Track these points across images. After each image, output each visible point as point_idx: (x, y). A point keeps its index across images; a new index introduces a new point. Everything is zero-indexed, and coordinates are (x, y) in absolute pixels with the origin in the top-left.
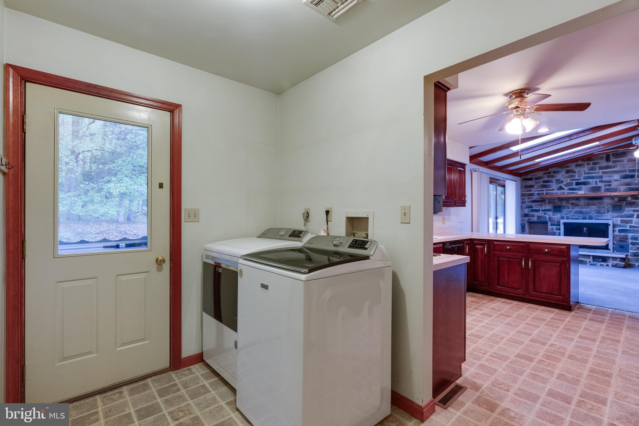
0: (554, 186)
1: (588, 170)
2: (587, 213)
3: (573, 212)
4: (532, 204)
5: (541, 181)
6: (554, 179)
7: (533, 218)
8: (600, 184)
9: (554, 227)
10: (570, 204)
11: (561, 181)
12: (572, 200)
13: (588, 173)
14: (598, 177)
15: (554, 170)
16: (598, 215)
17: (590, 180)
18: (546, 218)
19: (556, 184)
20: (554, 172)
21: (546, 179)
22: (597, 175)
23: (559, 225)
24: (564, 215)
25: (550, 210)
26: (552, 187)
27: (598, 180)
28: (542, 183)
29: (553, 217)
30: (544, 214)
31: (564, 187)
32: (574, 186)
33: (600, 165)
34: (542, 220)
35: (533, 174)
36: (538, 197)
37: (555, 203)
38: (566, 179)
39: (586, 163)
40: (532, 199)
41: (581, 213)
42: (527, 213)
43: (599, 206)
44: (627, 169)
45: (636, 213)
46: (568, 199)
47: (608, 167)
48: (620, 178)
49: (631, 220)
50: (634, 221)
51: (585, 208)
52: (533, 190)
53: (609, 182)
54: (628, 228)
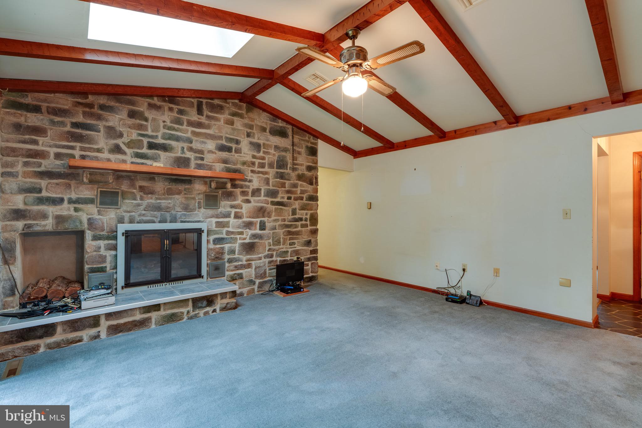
0: (102, 141)
2: (168, 210)
3: (142, 208)
4: (40, 181)
5: (68, 120)
6: (101, 125)
7: (43, 223)
8: (188, 154)
9: (102, 243)
10: (135, 189)
11: (118, 133)
12: (140, 180)
13: (169, 128)
14: (186, 140)
15: (101, 102)
16: (185, 213)
17: (173, 143)
18: (81, 222)
19: (107, 138)
20: (102, 107)
21: (80, 119)
22: (184, 135)
23: (115, 238)
24: (124, 214)
25: (91, 201)
26: (96, 143)
27: (186, 145)
28: (68, 128)
29: (100, 219)
30: (76, 210)
31: (124, 147)
32: (145, 150)
33: (189, 118)
34: (70, 226)
35: (42, 96)
36: (58, 162)
37: (106, 183)
38: (129, 129)
39: (166, 105)
40: (40, 166)
41: (158, 208)
42: (21, 207)
43: (186, 196)
44: (224, 135)
45: (233, 211)
46: (133, 178)
47: (200, 125)
48: (216, 149)
49: (228, 222)
50: (231, 223)
51: (164, 199)
52: (41, 143)
53: (201, 152)
54: (224, 236)
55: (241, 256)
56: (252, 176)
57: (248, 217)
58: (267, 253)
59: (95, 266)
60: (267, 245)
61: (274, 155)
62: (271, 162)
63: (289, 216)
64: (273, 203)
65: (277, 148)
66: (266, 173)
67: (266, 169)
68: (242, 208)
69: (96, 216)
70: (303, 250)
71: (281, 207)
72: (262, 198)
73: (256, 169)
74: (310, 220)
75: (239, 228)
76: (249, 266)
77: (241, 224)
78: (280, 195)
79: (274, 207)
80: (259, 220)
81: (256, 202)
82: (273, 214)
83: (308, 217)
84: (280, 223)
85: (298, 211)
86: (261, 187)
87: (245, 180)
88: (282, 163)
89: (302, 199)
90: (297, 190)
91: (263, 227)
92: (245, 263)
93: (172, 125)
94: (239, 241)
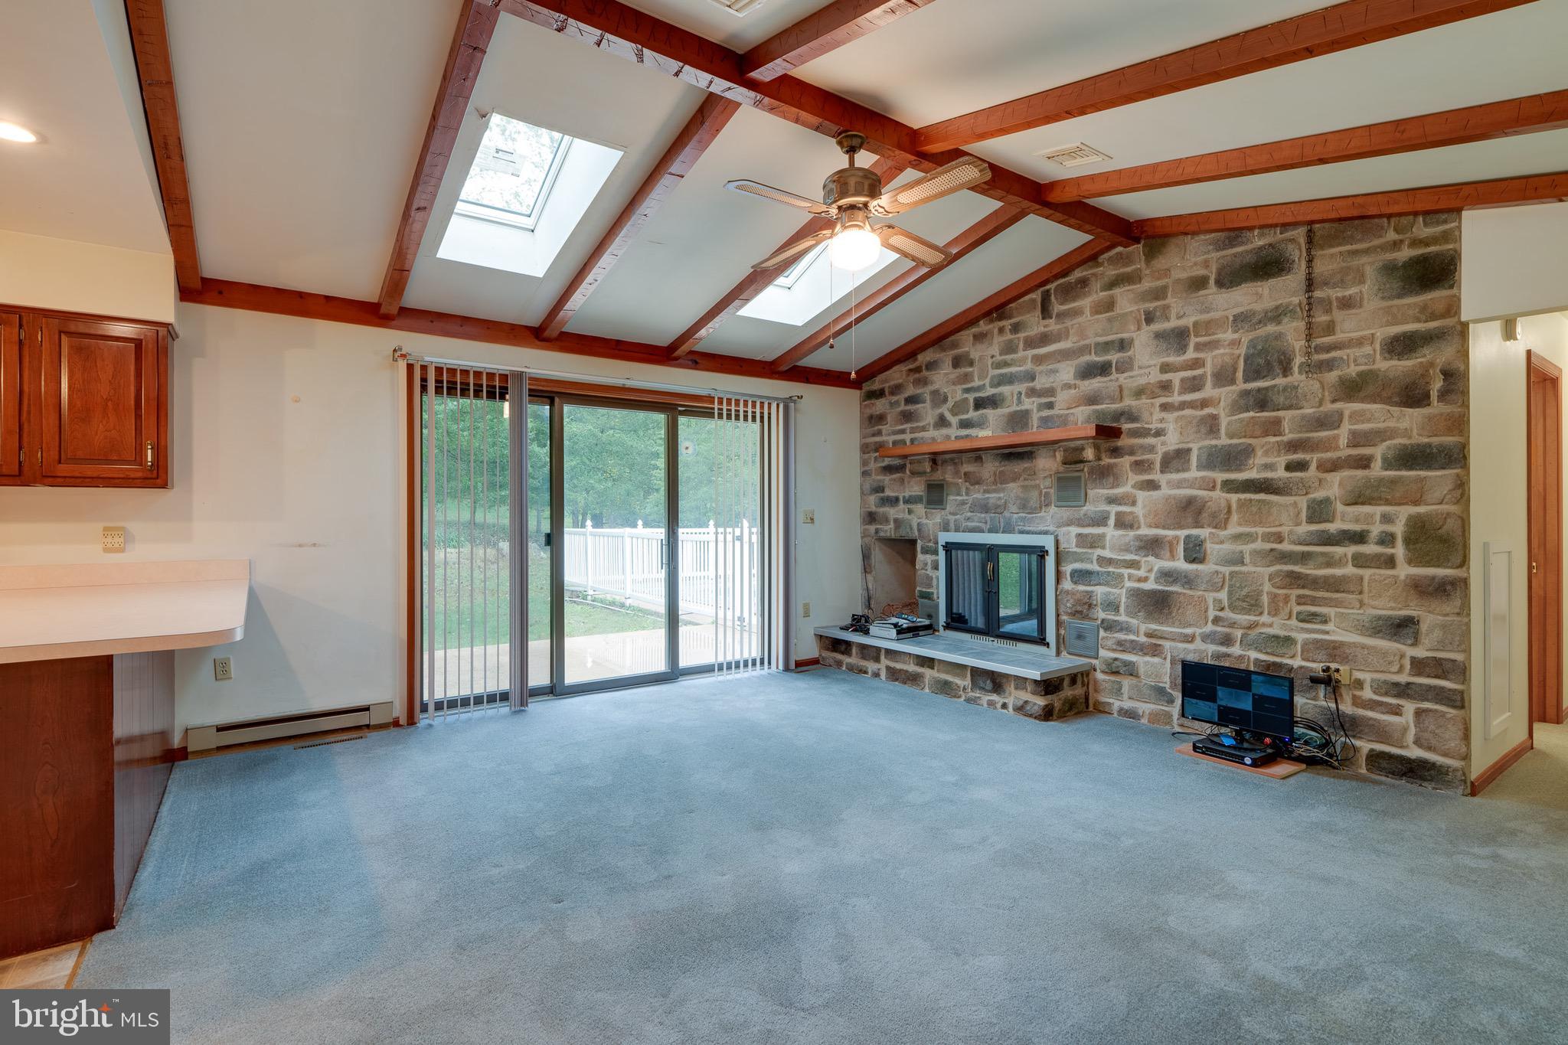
0: (928, 413)
1: (1001, 355)
2: (999, 510)
3: (968, 507)
4: (883, 478)
5: (902, 397)
6: (928, 391)
7: (887, 528)
8: (1029, 404)
9: (928, 558)
10: (960, 477)
11: (942, 398)
12: (969, 462)
13: (1000, 365)
14: (1024, 377)
15: (928, 359)
16: (1024, 515)
17: (1005, 390)
18: (912, 528)
19: (932, 408)
20: (929, 365)
21: (911, 391)
22: (1021, 368)
23: (938, 552)
24: (948, 517)
25: (920, 500)
26: (923, 419)
27: (1022, 387)
28: (902, 407)
29: (928, 524)
30: (910, 512)
31: (948, 416)
32: (972, 414)
33: (1028, 334)
34: (904, 533)
36: (895, 453)
37: (926, 471)
38: (953, 387)
39: (995, 326)
40: (884, 460)
42: (873, 509)
43: (1026, 483)
44: (1091, 340)
45: (1114, 509)
46: (957, 461)
47: (1044, 339)
48: (1075, 378)
49: (1102, 536)
50: (1108, 538)
51: (995, 491)
52: (884, 432)
53: (1051, 392)
54: (1095, 567)
55: (1134, 621)
56: (1162, 420)
57: (1150, 526)
58: (1210, 628)
59: (924, 590)
60: (1211, 607)
61: (1235, 343)
62: (1222, 366)
63: (1298, 524)
64: (1230, 486)
65: (1241, 320)
66: (1204, 403)
67: (1209, 391)
68: (1134, 503)
69: (924, 521)
70: (1364, 647)
71: (1262, 496)
72: (1194, 473)
73: (1176, 398)
74: (1408, 541)
75: (1127, 550)
76: (1155, 650)
77: (1132, 543)
78: (1260, 459)
79: (1234, 498)
80: (1182, 533)
81: (1172, 487)
82: (1235, 517)
83: (1399, 529)
84: (1259, 545)
85: (1340, 507)
86: (1191, 445)
87: (1144, 433)
88: (1261, 361)
89: (1364, 463)
90: (1336, 438)
91: (1195, 552)
92: (1143, 639)
93: (1003, 357)
94: (1128, 584)
